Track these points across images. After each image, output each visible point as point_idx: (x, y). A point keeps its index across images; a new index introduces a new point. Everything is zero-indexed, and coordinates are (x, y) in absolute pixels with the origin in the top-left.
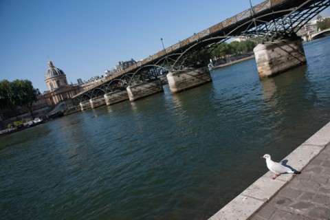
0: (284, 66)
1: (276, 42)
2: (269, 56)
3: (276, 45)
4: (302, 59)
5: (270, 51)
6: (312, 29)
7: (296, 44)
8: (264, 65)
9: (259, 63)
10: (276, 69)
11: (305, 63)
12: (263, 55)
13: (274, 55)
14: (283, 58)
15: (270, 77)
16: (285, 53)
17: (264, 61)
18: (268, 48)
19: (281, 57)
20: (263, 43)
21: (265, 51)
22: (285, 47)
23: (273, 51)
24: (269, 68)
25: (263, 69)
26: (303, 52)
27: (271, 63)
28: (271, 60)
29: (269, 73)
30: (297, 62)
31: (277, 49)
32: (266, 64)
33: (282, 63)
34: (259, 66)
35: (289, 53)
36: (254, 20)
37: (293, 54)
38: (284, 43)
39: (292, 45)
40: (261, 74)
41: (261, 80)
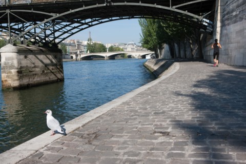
0: (37, 79)
1: (32, 47)
2: (19, 63)
3: (31, 52)
4: (59, 76)
5: (22, 57)
6: (83, 49)
7: (55, 57)
8: (10, 72)
9: (4, 68)
10: (25, 81)
11: (62, 80)
12: (12, 59)
13: (25, 63)
14: (37, 69)
15: (15, 89)
16: (41, 64)
17: (12, 67)
18: (19, 52)
19: (35, 67)
20: (15, 45)
21: (14, 55)
22: (41, 57)
23: (26, 57)
24: (16, 78)
25: (8, 77)
26: (62, 67)
27: (21, 72)
28: (21, 67)
29: (16, 84)
30: (53, 77)
31: (30, 56)
32: (14, 71)
33: (36, 74)
34: (4, 72)
35: (46, 65)
36: (8, 11)
37: (51, 68)
38: (41, 52)
39: (50, 57)
40: (5, 83)
41: (3, 90)
